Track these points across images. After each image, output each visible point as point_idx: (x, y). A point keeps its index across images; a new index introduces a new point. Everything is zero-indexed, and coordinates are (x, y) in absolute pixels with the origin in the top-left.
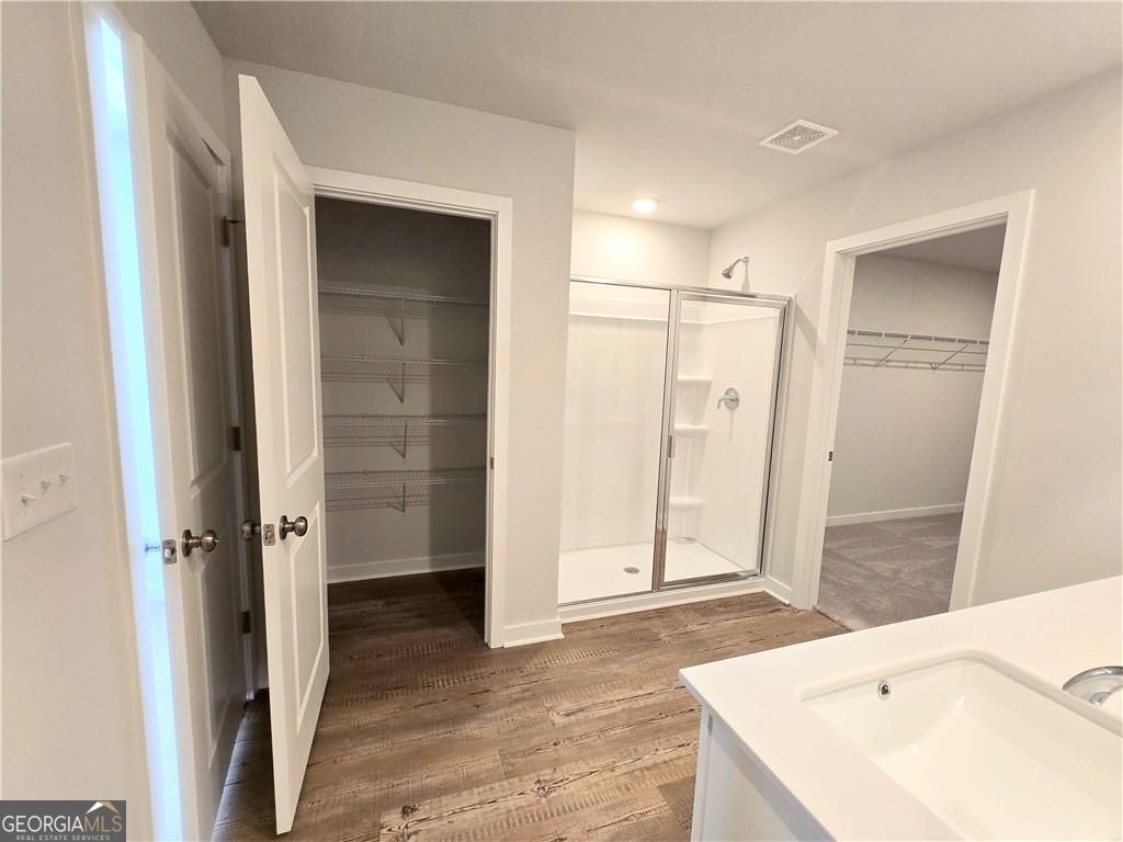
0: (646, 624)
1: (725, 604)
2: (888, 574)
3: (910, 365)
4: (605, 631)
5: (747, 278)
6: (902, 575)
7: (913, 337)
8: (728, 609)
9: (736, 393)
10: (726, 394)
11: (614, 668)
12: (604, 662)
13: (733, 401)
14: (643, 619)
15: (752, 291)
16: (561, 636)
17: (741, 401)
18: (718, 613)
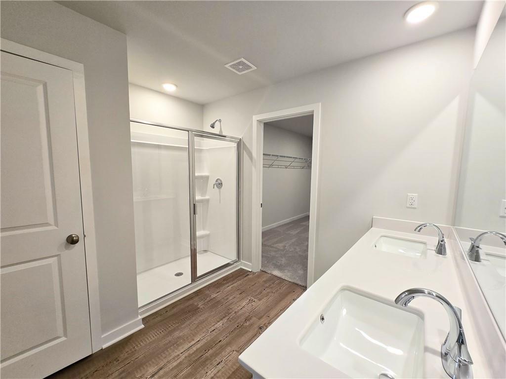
0: (191, 302)
1: (226, 279)
2: (282, 248)
3: (280, 167)
4: (169, 314)
5: (221, 129)
6: (286, 247)
7: (281, 156)
8: (228, 281)
9: (221, 180)
10: (217, 181)
11: (177, 334)
12: (170, 333)
13: (219, 184)
14: (189, 300)
15: (224, 134)
16: (143, 326)
17: (223, 184)
18: (224, 284)
